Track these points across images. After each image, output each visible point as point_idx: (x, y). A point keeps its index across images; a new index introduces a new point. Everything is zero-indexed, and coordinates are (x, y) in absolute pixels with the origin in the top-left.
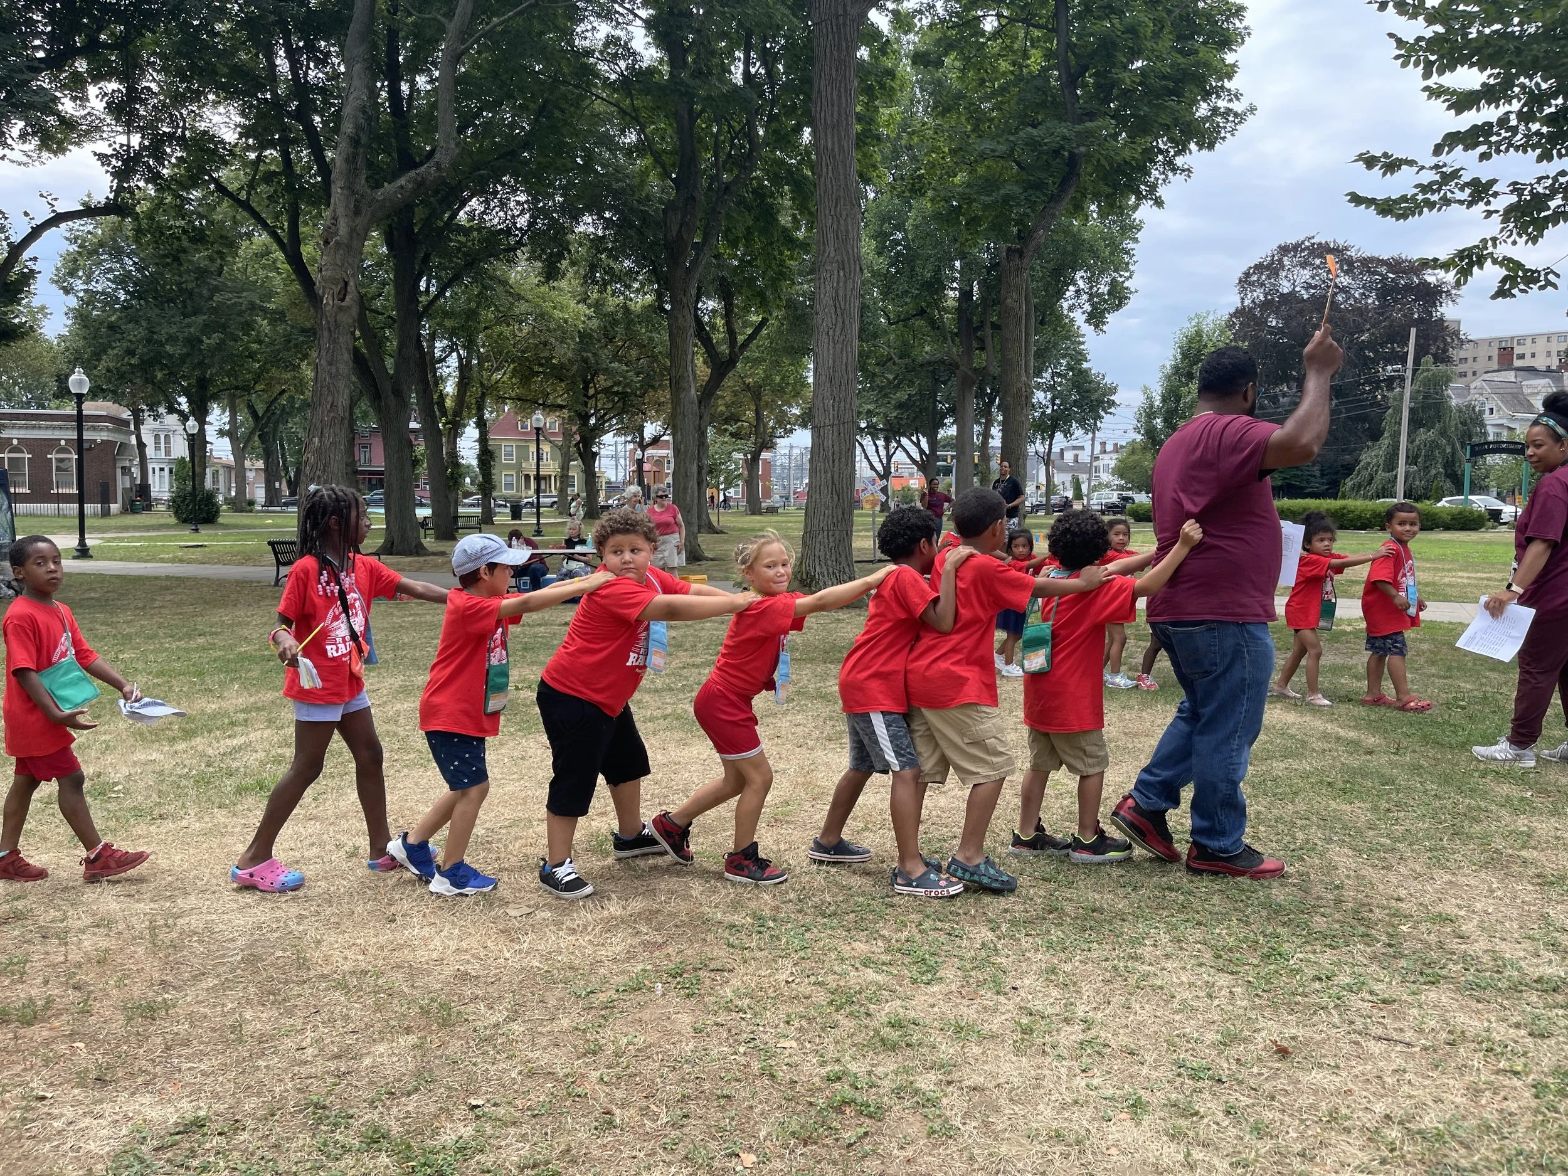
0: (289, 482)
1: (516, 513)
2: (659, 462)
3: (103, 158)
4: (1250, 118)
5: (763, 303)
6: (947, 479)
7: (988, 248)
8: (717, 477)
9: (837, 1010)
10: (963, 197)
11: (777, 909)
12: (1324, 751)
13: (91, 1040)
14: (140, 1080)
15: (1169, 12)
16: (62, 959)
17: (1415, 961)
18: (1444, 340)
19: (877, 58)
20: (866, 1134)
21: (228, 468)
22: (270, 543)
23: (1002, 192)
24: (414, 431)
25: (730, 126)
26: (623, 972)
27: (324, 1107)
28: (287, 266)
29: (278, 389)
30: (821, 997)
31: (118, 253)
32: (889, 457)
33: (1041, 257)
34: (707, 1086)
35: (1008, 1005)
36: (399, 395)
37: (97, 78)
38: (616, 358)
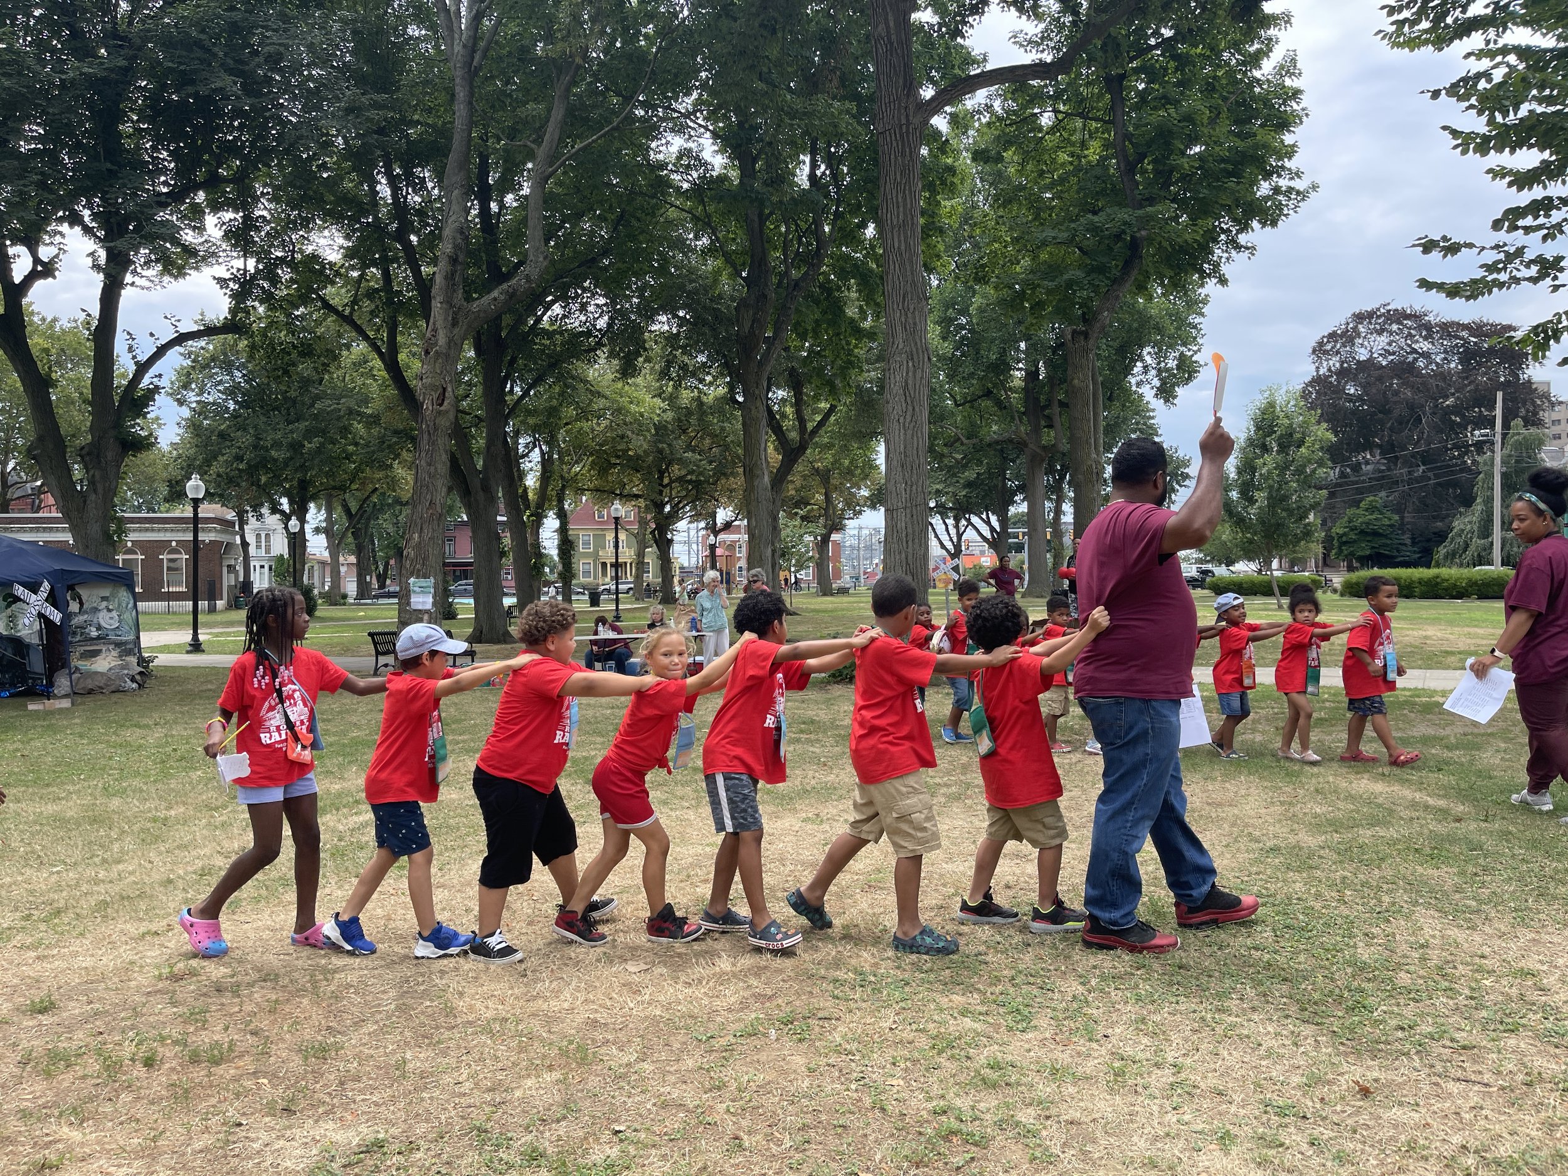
0: (379, 577)
1: (595, 600)
2: (731, 546)
3: (222, 282)
4: (1313, 195)
5: (833, 391)
6: (1019, 556)
7: (1053, 329)
8: (789, 560)
9: (939, 1054)
10: (1025, 283)
11: (876, 965)
12: (1412, 819)
13: (273, 1076)
14: (320, 1110)
15: (1225, 99)
16: (237, 1009)
17: (1496, 1012)
18: (1533, 403)
19: (936, 157)
20: (973, 1159)
21: (323, 563)
22: (370, 634)
23: (1066, 277)
24: (502, 523)
25: (797, 225)
26: (739, 1020)
27: (486, 1131)
28: (384, 373)
29: (370, 487)
30: (923, 1042)
31: (228, 367)
32: (960, 536)
33: (1106, 336)
34: (824, 1117)
35: (1101, 1052)
36: (487, 489)
37: (216, 208)
38: (689, 448)
